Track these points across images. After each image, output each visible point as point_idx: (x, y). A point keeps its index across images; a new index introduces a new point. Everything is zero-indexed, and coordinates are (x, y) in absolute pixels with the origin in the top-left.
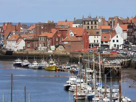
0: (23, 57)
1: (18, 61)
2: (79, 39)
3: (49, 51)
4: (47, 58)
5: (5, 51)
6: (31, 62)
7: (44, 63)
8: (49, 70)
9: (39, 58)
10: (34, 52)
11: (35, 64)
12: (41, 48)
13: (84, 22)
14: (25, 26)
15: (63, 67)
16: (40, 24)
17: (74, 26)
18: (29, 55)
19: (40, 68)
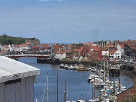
0: (65, 63)
1: (62, 66)
2: (97, 53)
3: (80, 60)
4: (78, 64)
5: (55, 60)
6: (70, 66)
7: (77, 67)
8: (79, 70)
9: (74, 63)
10: (71, 60)
11: (72, 67)
12: (75, 58)
13: (99, 43)
14: (66, 46)
15: (88, 69)
16: (75, 45)
17: (94, 45)
18: (68, 62)
19: (74, 69)
